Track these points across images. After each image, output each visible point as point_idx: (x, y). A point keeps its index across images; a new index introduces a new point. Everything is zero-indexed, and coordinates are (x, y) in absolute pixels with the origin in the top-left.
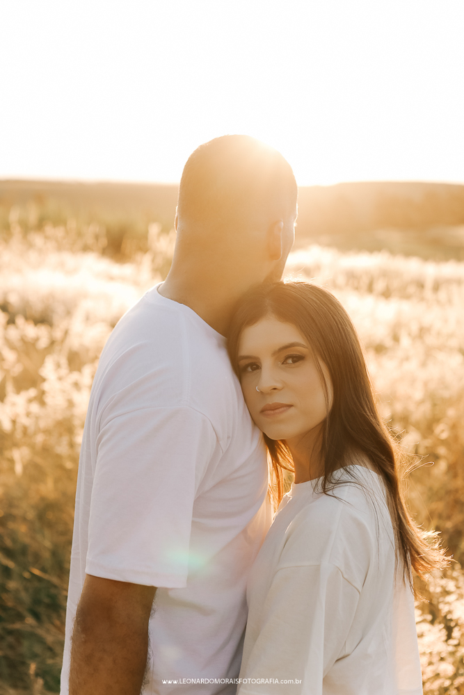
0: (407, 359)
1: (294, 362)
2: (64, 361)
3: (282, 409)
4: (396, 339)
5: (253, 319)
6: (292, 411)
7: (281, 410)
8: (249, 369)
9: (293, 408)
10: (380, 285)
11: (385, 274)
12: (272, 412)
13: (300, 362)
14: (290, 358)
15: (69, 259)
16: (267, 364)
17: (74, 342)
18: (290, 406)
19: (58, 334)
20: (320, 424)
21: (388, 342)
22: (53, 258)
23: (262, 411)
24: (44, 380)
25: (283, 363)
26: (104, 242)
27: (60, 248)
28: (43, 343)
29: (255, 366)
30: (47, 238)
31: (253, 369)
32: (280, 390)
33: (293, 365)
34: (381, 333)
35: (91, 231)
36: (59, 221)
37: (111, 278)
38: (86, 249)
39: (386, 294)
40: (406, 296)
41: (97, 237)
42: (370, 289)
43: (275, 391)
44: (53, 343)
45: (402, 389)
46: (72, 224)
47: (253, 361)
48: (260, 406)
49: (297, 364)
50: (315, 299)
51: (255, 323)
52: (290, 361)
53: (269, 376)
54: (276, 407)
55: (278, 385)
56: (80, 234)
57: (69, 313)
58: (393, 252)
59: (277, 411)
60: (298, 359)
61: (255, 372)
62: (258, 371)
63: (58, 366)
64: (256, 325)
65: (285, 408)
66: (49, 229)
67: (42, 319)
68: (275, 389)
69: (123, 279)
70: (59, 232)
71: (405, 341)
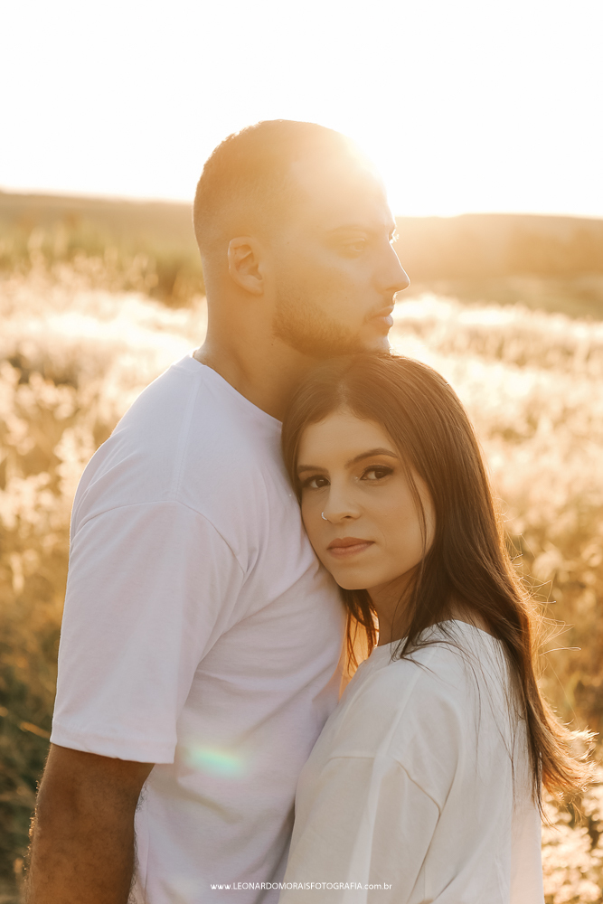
0: (545, 450)
1: (379, 477)
2: (88, 438)
3: (359, 547)
4: (532, 423)
5: (318, 412)
6: (372, 550)
7: (356, 548)
8: (314, 485)
9: (374, 546)
10: (513, 350)
11: (519, 335)
12: (343, 550)
13: (387, 478)
14: (372, 470)
15: (106, 301)
16: (338, 478)
17: (104, 412)
18: (370, 543)
19: (85, 399)
20: (411, 570)
21: (521, 427)
22: (84, 298)
23: (330, 548)
24: (60, 462)
25: (362, 479)
26: (153, 279)
27: (93, 284)
28: (65, 411)
29: (323, 480)
30: (77, 271)
31: (320, 485)
32: (355, 519)
33: (376, 482)
34: (512, 414)
35: (137, 264)
36: (94, 251)
37: (159, 327)
38: (128, 287)
39: (521, 362)
40: (546, 366)
41: (144, 274)
42: (499, 354)
43: (348, 520)
44: (78, 410)
45: (538, 493)
46: (112, 254)
47: (320, 473)
48: (327, 541)
49: (382, 480)
50: (412, 385)
51: (322, 418)
52: (372, 476)
53: (341, 498)
54: (349, 544)
55: (354, 512)
56: (121, 268)
57: (101, 372)
58: (531, 306)
59: (350, 549)
60: (383, 472)
61: (322, 489)
62: (325, 488)
63: (80, 443)
64: (323, 421)
65: (363, 546)
66: (81, 260)
67: (66, 379)
68: (348, 517)
69: (174, 329)
70: (94, 265)
71: (545, 426)
